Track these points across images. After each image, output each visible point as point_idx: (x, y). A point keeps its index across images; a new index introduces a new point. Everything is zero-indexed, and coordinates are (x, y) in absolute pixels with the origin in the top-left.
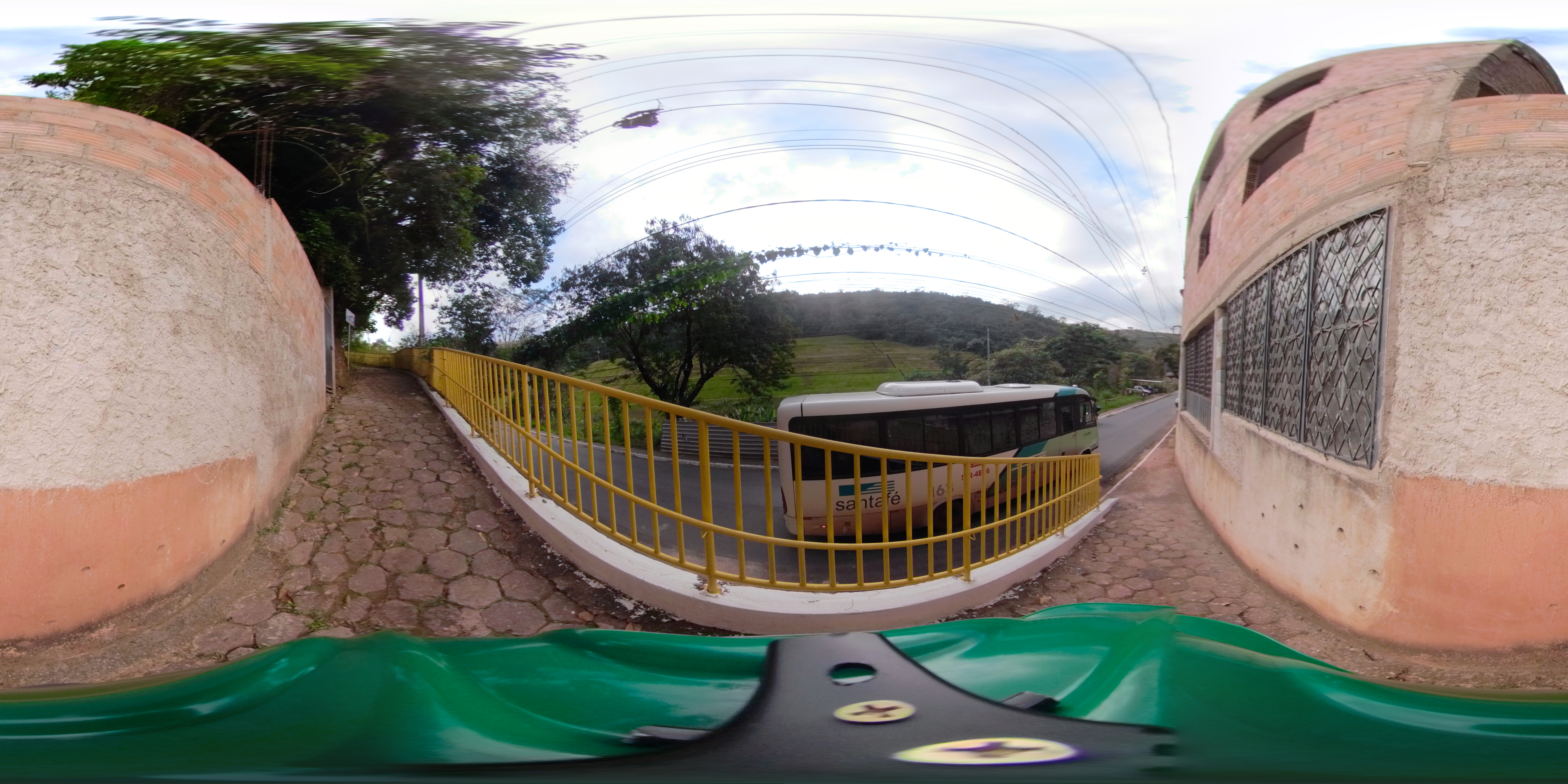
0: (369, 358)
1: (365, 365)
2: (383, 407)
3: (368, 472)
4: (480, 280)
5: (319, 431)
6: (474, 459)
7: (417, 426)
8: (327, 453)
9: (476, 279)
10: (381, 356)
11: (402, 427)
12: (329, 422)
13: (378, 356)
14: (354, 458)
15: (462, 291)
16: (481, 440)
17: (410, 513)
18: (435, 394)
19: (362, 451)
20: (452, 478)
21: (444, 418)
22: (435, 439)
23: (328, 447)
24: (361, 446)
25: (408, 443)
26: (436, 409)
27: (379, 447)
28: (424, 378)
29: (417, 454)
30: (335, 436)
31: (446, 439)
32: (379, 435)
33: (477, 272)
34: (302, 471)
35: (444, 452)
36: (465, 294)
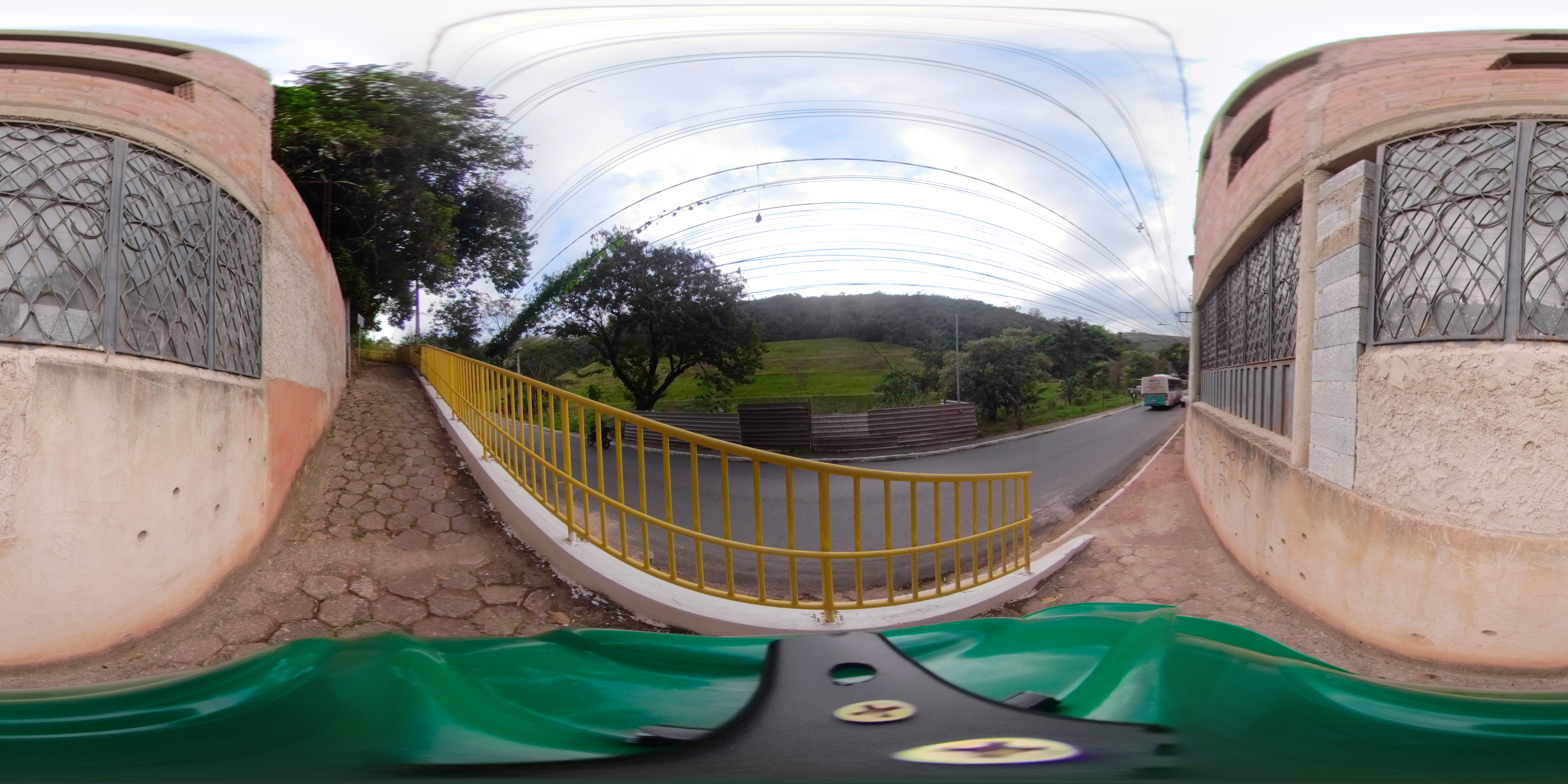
0: (375, 354)
1: (371, 360)
2: (385, 386)
3: (376, 414)
4: (470, 287)
5: (344, 398)
6: (435, 410)
7: (407, 396)
8: (351, 407)
9: (467, 285)
10: (385, 352)
11: (397, 395)
12: (349, 393)
13: (382, 352)
14: (367, 409)
15: (454, 297)
16: (442, 400)
17: (395, 428)
18: (422, 379)
19: (372, 406)
20: (421, 417)
21: (425, 391)
22: (416, 401)
23: (350, 405)
24: (371, 404)
25: (398, 403)
26: (421, 387)
27: (382, 405)
28: (415, 367)
29: (403, 407)
30: (354, 400)
31: (423, 401)
32: (382, 399)
33: (468, 280)
34: (338, 416)
35: (420, 407)
36: (456, 299)
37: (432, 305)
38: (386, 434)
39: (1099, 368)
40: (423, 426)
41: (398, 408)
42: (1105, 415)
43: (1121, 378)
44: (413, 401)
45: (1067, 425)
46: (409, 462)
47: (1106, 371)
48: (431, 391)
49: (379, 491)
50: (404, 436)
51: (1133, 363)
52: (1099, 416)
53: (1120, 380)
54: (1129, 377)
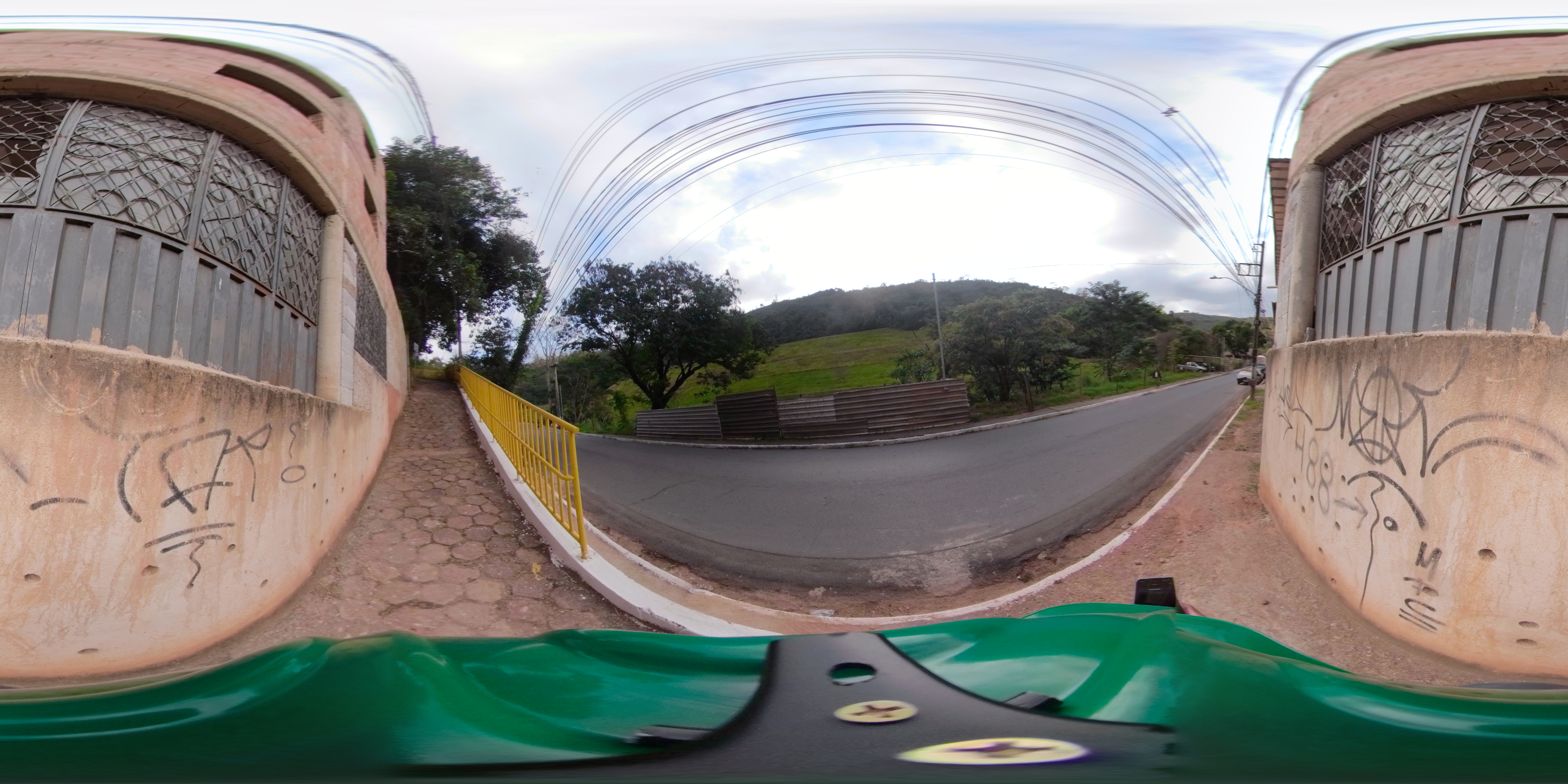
0: (428, 373)
1: (426, 378)
3: (428, 408)
4: (503, 315)
6: (464, 404)
7: (449, 399)
9: (500, 313)
10: (436, 371)
11: (443, 399)
13: (434, 371)
15: (490, 324)
18: (462, 390)
26: (459, 394)
33: (501, 308)
36: (490, 326)
37: (472, 332)
38: (434, 418)
39: (1146, 344)
40: (456, 413)
41: (443, 406)
42: (1146, 392)
43: (1169, 353)
44: (453, 403)
45: (1094, 405)
46: (446, 428)
47: (1153, 346)
48: (465, 396)
49: (430, 436)
50: (445, 419)
51: (1184, 337)
52: (1139, 394)
53: (1167, 355)
54: (1178, 353)
